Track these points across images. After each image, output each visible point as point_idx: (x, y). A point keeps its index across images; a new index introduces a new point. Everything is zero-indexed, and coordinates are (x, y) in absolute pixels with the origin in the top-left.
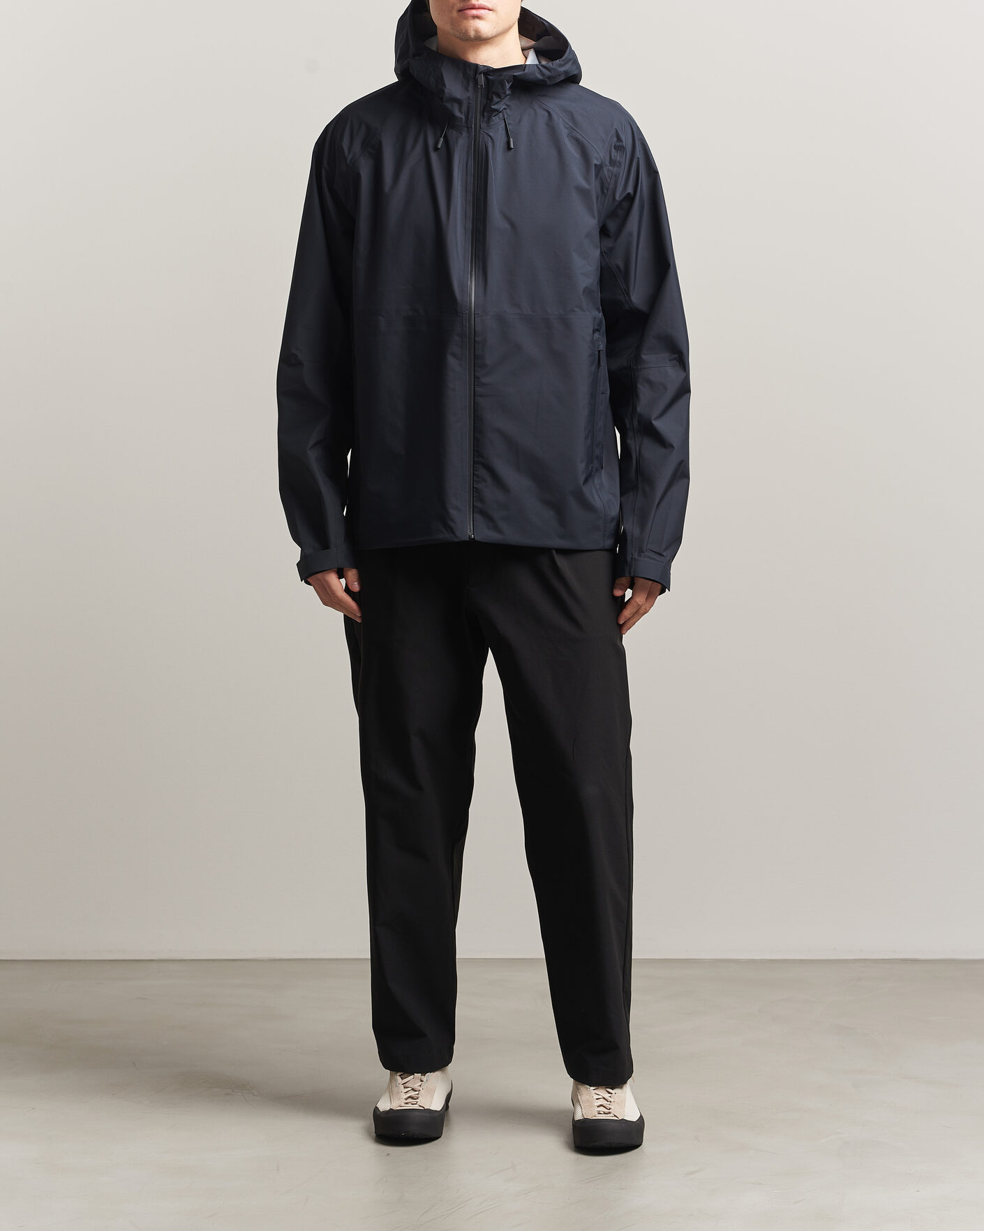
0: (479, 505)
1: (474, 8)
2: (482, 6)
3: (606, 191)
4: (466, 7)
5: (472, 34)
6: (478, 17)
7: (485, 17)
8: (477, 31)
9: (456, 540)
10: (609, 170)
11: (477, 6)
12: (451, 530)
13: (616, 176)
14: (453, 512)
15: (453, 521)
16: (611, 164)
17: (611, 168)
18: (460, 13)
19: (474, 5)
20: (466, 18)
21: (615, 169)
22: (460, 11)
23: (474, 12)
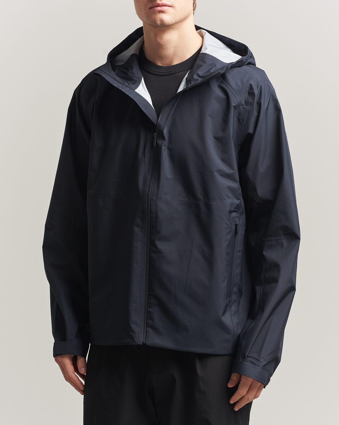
0: (150, 322)
1: (159, 5)
2: (164, 5)
3: (242, 121)
4: (154, 6)
5: (159, 22)
6: (162, 12)
7: (166, 11)
8: (162, 21)
9: (134, 344)
10: (244, 108)
11: (160, 5)
12: (132, 338)
13: (248, 112)
14: (133, 326)
15: (134, 332)
16: (245, 104)
17: (245, 107)
18: (151, 10)
19: (159, 4)
20: (155, 13)
21: (248, 107)
22: (151, 8)
23: (159, 8)
